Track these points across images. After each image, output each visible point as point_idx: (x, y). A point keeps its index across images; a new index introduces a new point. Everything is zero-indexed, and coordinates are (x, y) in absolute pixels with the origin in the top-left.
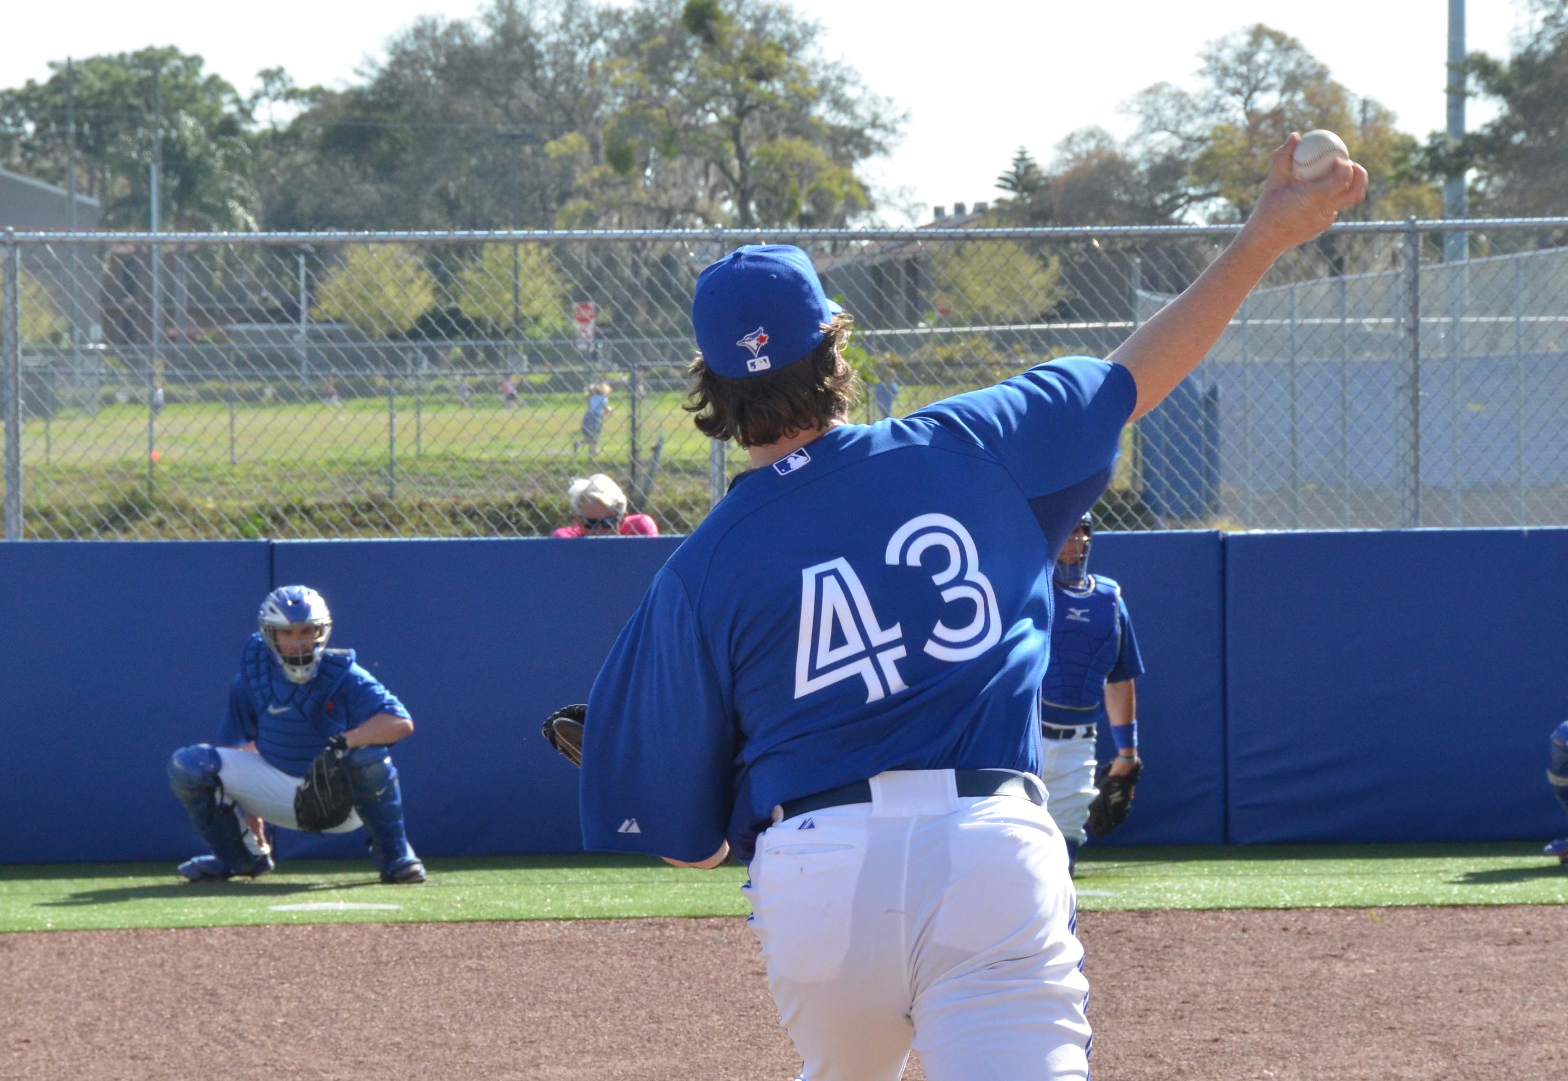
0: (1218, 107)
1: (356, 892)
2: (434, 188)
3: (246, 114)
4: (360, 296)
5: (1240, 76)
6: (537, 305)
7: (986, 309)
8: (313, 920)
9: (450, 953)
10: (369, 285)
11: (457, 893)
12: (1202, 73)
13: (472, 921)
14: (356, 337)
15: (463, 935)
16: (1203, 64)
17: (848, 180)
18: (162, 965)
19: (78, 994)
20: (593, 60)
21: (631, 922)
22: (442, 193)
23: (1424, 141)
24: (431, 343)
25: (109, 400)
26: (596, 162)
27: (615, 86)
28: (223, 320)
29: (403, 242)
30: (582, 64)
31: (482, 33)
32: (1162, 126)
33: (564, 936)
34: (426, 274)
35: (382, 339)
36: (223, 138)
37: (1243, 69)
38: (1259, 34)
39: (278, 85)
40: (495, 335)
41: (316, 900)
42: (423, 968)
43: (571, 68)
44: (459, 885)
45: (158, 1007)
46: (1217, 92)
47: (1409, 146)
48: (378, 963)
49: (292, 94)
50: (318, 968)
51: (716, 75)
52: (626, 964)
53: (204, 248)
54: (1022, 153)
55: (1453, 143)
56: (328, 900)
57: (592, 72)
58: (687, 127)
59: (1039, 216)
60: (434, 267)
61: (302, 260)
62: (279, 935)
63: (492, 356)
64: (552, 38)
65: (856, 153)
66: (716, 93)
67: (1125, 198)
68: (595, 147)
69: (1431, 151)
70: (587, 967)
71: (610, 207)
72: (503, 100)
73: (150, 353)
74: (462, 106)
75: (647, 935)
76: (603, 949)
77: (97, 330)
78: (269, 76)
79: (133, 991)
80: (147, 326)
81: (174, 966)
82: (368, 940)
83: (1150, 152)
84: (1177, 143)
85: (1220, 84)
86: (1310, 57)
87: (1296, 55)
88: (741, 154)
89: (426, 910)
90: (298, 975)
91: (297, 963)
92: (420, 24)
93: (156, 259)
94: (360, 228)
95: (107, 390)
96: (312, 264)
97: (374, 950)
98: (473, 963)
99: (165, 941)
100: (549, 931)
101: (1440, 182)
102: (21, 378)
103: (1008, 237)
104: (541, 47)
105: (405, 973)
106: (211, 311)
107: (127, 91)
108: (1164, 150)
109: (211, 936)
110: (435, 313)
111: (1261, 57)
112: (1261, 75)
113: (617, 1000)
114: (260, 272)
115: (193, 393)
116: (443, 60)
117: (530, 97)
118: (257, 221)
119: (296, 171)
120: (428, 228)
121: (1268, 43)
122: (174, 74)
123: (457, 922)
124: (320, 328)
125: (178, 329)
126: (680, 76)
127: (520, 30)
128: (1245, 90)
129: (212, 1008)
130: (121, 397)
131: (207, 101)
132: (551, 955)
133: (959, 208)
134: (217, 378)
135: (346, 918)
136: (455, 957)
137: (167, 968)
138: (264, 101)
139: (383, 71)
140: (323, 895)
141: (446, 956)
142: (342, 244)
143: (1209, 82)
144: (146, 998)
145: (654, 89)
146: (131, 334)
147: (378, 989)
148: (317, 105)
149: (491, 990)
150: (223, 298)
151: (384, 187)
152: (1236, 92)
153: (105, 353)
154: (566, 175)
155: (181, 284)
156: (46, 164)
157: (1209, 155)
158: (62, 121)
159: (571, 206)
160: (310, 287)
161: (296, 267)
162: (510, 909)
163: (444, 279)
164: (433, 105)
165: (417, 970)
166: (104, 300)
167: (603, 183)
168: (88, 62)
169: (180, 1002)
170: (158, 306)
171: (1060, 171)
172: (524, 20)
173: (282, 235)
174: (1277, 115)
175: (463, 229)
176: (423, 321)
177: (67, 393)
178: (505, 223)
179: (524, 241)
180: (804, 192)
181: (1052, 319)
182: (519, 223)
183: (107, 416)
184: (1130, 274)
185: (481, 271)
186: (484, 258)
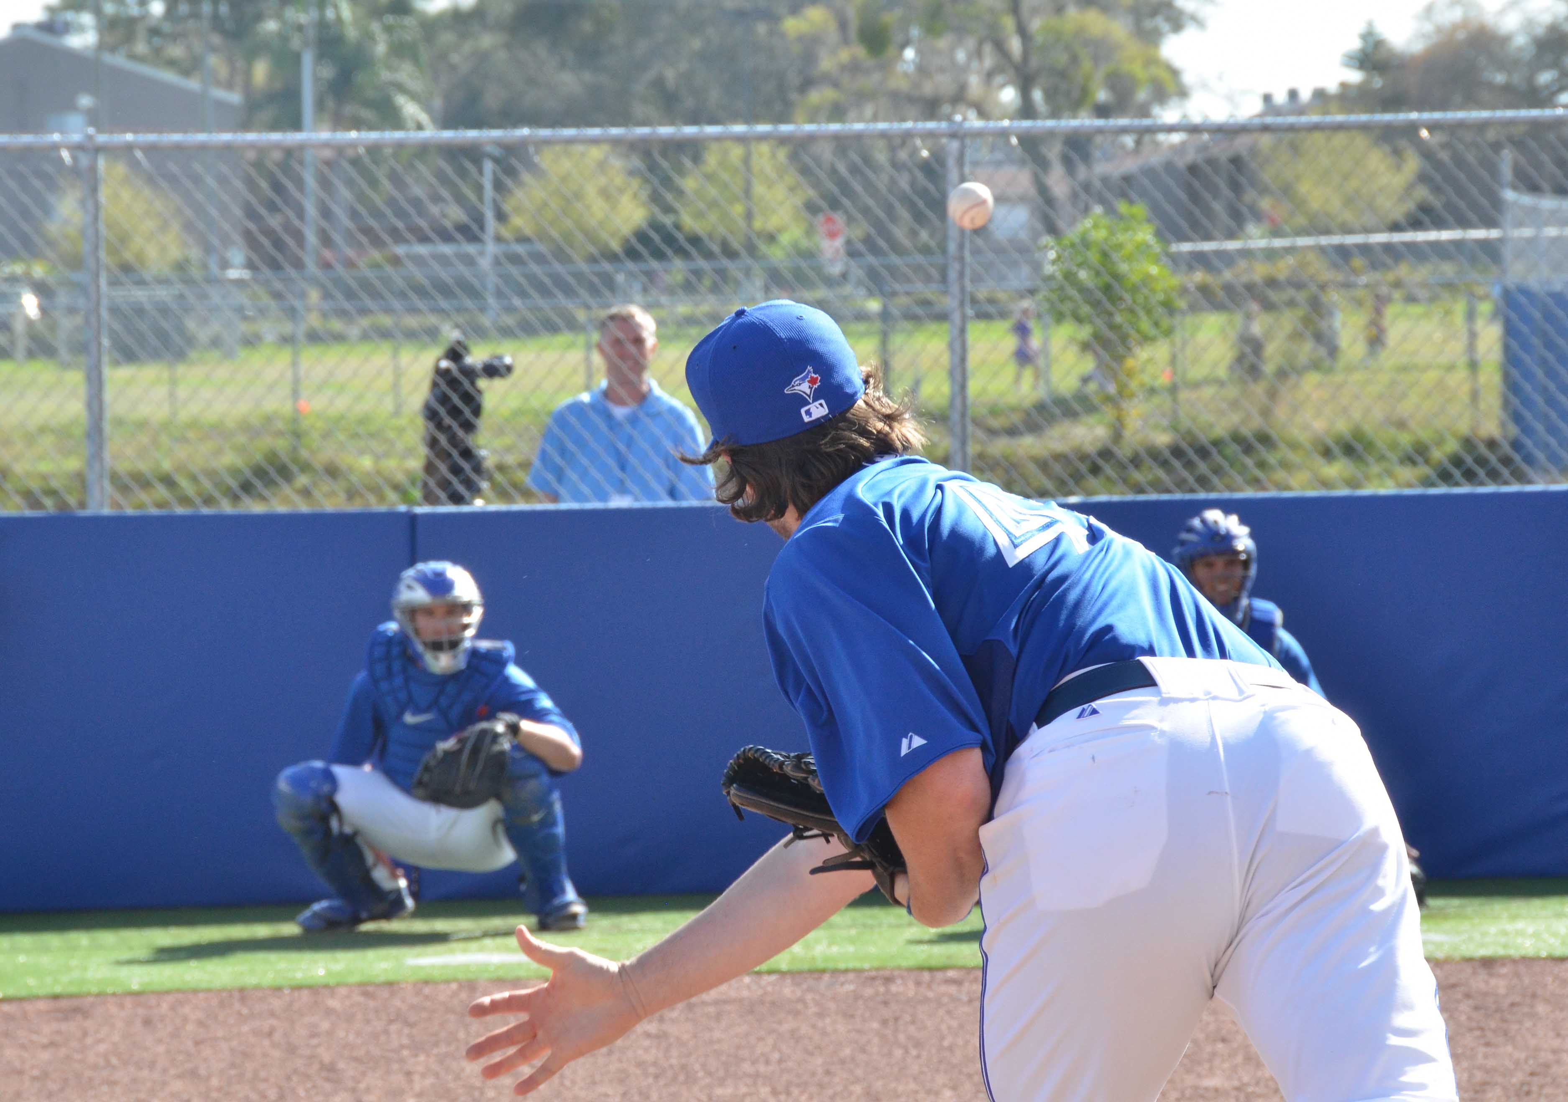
2: (650, 75)
6: (772, 220)
10: (573, 198)
17: (1153, 61)
22: (658, 84)
24: (654, 264)
25: (251, 342)
26: (846, 41)
28: (401, 241)
29: (616, 142)
34: (642, 178)
35: (593, 259)
36: (390, 19)
40: (731, 254)
54: (1370, 26)
59: (1392, 100)
60: (653, 169)
61: (488, 165)
63: (725, 278)
65: (1165, 26)
67: (1500, 78)
68: (843, 24)
71: (862, 97)
77: (237, 255)
80: (302, 250)
83: (1530, 23)
88: (1022, 31)
93: (313, 165)
95: (253, 327)
102: (105, 314)
106: (389, 229)
110: (656, 226)
114: (443, 177)
115: (355, 329)
118: (434, 118)
119: (481, 58)
124: (520, 249)
130: (270, 337)
133: (1293, 94)
150: (401, 213)
151: (587, 76)
153: (252, 283)
154: (809, 56)
156: (176, 52)
159: (814, 96)
163: (664, 183)
167: (854, 68)
170: (313, 225)
171: (1418, 47)
176: (641, 238)
177: (205, 332)
178: (735, 117)
179: (760, 138)
180: (1099, 75)
181: (1395, 227)
182: (752, 118)
183: (255, 360)
184: (1494, 171)
185: (710, 177)
186: (712, 160)
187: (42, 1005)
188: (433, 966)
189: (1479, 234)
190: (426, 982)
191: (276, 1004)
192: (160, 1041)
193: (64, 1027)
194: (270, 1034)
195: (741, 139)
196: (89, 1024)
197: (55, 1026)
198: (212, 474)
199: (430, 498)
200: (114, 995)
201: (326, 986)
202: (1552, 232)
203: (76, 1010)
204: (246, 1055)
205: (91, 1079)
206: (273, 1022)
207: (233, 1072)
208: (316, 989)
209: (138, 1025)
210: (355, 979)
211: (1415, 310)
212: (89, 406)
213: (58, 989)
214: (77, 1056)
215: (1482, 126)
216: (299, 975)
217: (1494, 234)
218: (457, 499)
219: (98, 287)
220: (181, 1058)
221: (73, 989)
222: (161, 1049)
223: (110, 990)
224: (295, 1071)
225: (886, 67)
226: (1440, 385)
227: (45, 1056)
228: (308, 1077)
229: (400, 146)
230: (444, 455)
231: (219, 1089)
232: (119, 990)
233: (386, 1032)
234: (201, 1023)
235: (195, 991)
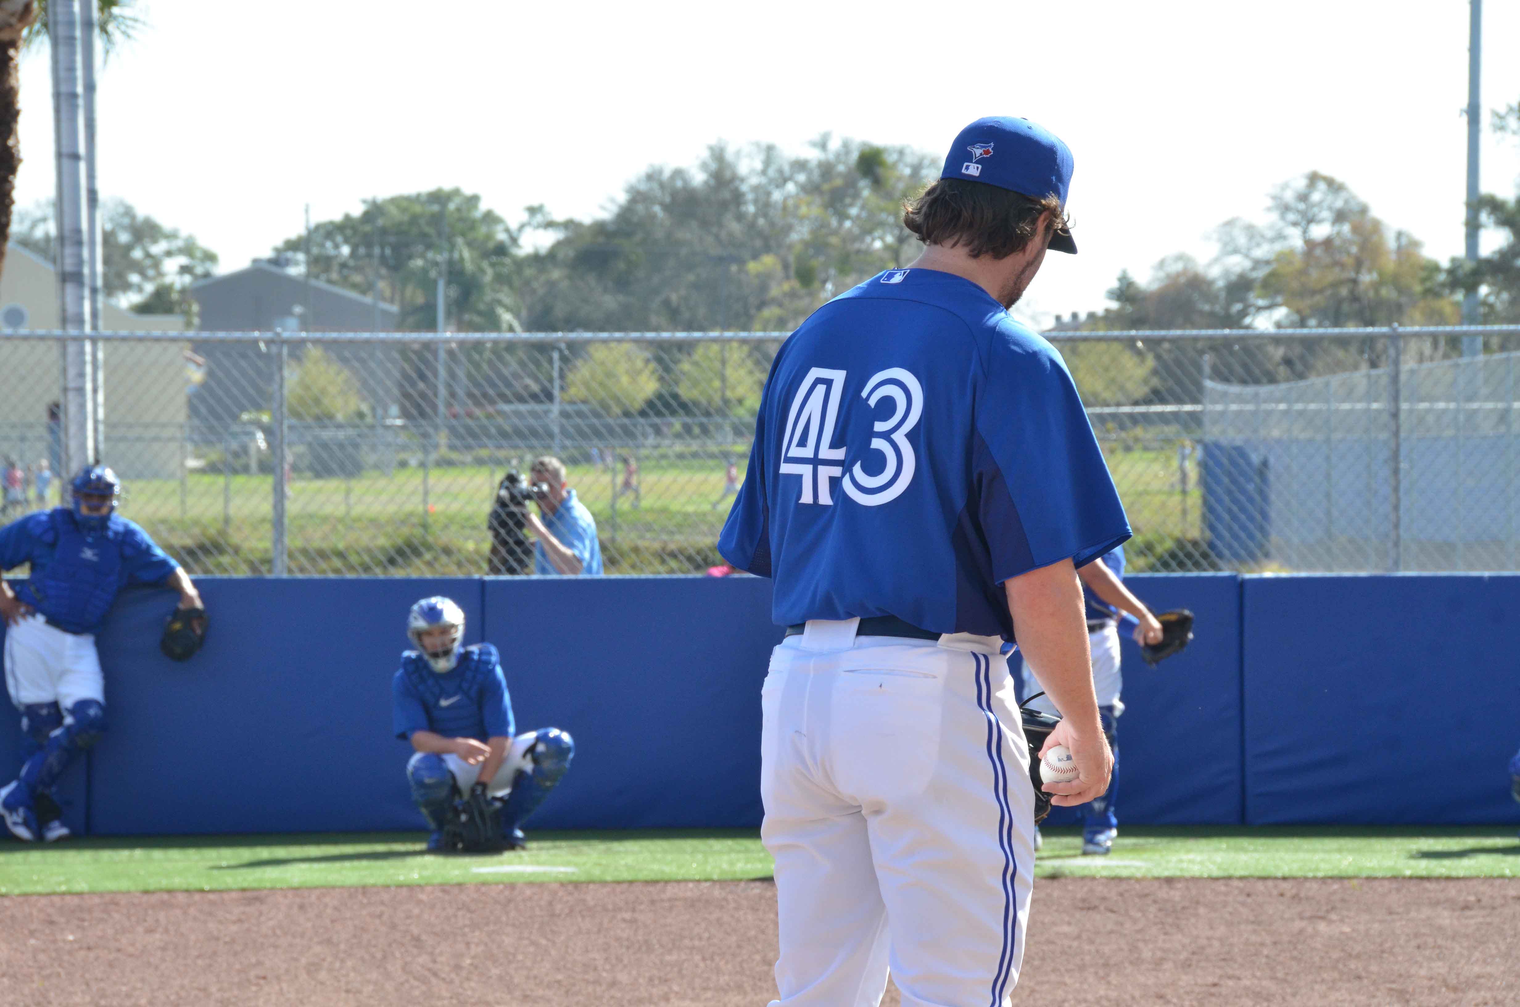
0: (1280, 236)
2: (661, 297)
3: (514, 240)
4: (601, 384)
5: (1298, 211)
6: (740, 391)
7: (1095, 395)
10: (609, 375)
12: (1269, 209)
14: (597, 415)
16: (1269, 203)
20: (786, 199)
22: (667, 303)
23: (1445, 264)
24: (657, 420)
25: (403, 464)
26: (787, 278)
27: (802, 219)
28: (492, 402)
29: (636, 341)
30: (776, 202)
31: (698, 178)
32: (1236, 251)
34: (653, 365)
35: (618, 417)
36: (494, 259)
37: (1302, 206)
38: (1314, 179)
39: (539, 218)
40: (708, 414)
43: (767, 205)
46: (1281, 224)
47: (1435, 268)
49: (550, 225)
51: (882, 210)
53: (478, 346)
54: (1124, 272)
55: (1469, 266)
57: (785, 208)
58: (858, 252)
59: (1137, 322)
60: (659, 360)
61: (556, 355)
63: (705, 430)
64: (754, 180)
66: (881, 224)
67: (1207, 307)
68: (786, 266)
69: (1451, 272)
72: (714, 230)
73: (436, 428)
74: (683, 234)
77: (394, 410)
78: (533, 211)
80: (434, 407)
83: (1226, 273)
84: (1247, 264)
85: (1283, 217)
86: (1354, 197)
87: (1343, 195)
92: (650, 171)
93: (442, 355)
94: (602, 329)
95: (402, 456)
96: (564, 359)
101: (1459, 296)
103: (1117, 339)
104: (744, 188)
106: (485, 395)
107: (422, 222)
108: (1238, 270)
110: (660, 397)
111: (1316, 197)
112: (1315, 210)
114: (522, 364)
115: (469, 458)
116: (668, 199)
117: (735, 227)
118: (522, 324)
119: (552, 285)
120: (656, 329)
121: (1322, 186)
122: (458, 210)
124: (569, 408)
125: (458, 409)
126: (854, 211)
127: (728, 174)
128: (1304, 223)
130: (413, 462)
131: (483, 230)
133: (1075, 316)
134: (485, 446)
138: (528, 231)
139: (621, 207)
142: (588, 342)
143: (1274, 216)
145: (834, 222)
146: (423, 414)
148: (570, 234)
150: (492, 385)
151: (621, 298)
152: (1295, 224)
153: (403, 427)
154: (763, 287)
155: (461, 373)
156: (357, 278)
157: (1273, 274)
158: (369, 245)
159: (766, 313)
160: (562, 376)
161: (551, 361)
163: (667, 369)
164: (659, 234)
166: (401, 386)
167: (792, 295)
168: (394, 201)
170: (443, 391)
171: (1155, 287)
172: (731, 167)
173: (540, 336)
174: (1328, 243)
175: (684, 330)
176: (650, 404)
177: (371, 458)
178: (714, 327)
179: (730, 340)
181: (1136, 403)
182: (726, 327)
183: (401, 477)
184: (1199, 369)
185: (696, 364)
186: (699, 354)
187: (234, 895)
188: (489, 874)
189: (1188, 408)
190: (484, 884)
191: (386, 897)
192: (308, 920)
193: (248, 909)
194: (380, 916)
195: (714, 340)
196: (264, 908)
197: (242, 909)
198: (369, 551)
199: (495, 570)
200: (282, 889)
201: (419, 886)
202: (1234, 407)
203: (257, 899)
204: (364, 930)
205: (262, 944)
206: (383, 908)
207: (354, 941)
208: (412, 888)
209: (295, 909)
210: (438, 880)
211: (1151, 455)
212: (275, 507)
213: (245, 885)
214: (255, 929)
215: (1196, 339)
216: (402, 878)
217: (1198, 408)
218: (512, 571)
219: (282, 431)
220: (321, 931)
221: (255, 885)
222: (309, 925)
223: (279, 886)
224: (395, 941)
225: (812, 295)
226: (1163, 505)
227: (234, 928)
228: (403, 945)
229: (495, 342)
230: (504, 543)
231: (345, 952)
232: (285, 886)
233: (455, 916)
234: (336, 908)
235: (333, 888)
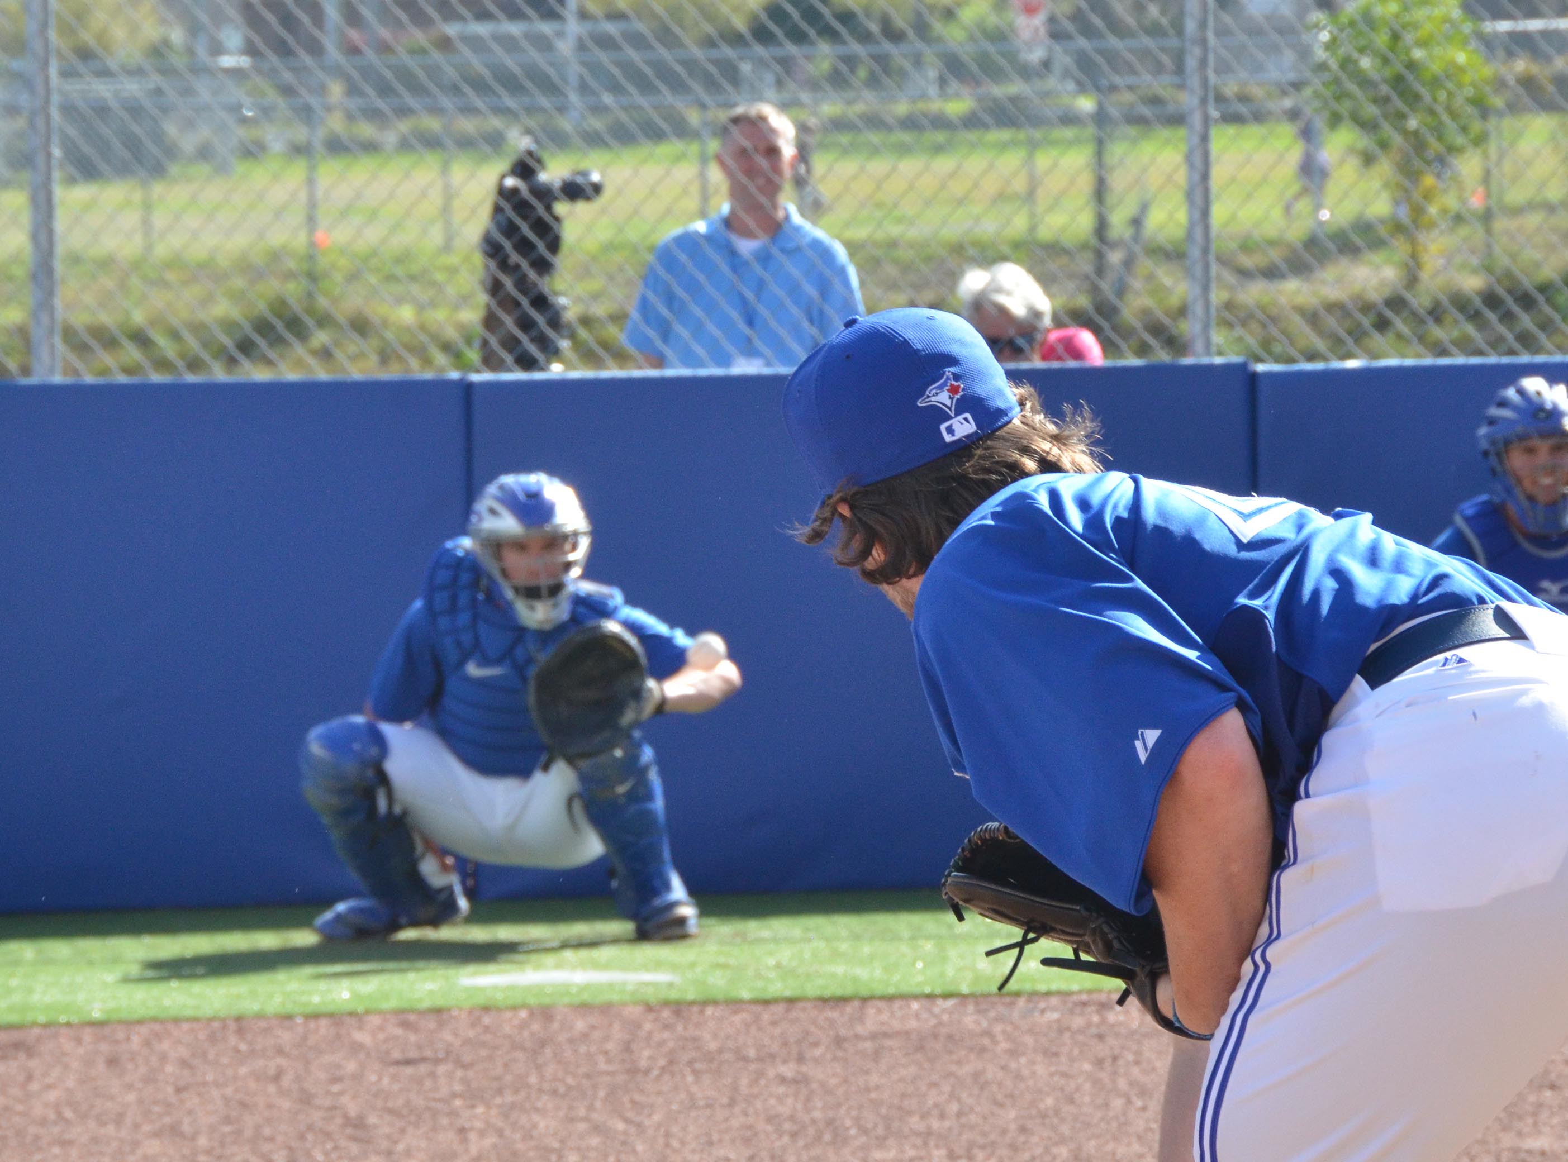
1: (605, 953)
8: (532, 1001)
9: (752, 1053)
11: (771, 954)
13: (791, 1001)
15: (774, 1023)
18: (277, 1078)
19: (137, 1126)
21: (1054, 1001)
25: (254, 150)
33: (940, 1024)
40: (896, 35)
41: (538, 967)
42: (707, 1080)
44: (775, 940)
45: (266, 1147)
48: (633, 1071)
50: (533, 1079)
52: (1041, 1070)
56: (559, 966)
62: (473, 1025)
70: (976, 1075)
75: (1077, 1022)
76: (1004, 1045)
79: (227, 1120)
81: (298, 1079)
82: (618, 1033)
89: (718, 983)
90: (500, 1092)
91: (499, 1070)
97: (627, 1048)
98: (788, 1070)
99: (285, 1037)
100: (917, 1016)
105: (676, 1089)
109: (360, 1028)
113: (1023, 1130)
123: (766, 1003)
129: (354, 1148)
132: (919, 1056)
135: (586, 997)
136: (760, 1059)
137: (286, 1081)
140: (550, 959)
141: (745, 1059)
144: (248, 1133)
147: (630, 1114)
149: (817, 1114)
153: (248, 71)
162: (855, 980)
165: (697, 1081)
169: (302, 1137)
